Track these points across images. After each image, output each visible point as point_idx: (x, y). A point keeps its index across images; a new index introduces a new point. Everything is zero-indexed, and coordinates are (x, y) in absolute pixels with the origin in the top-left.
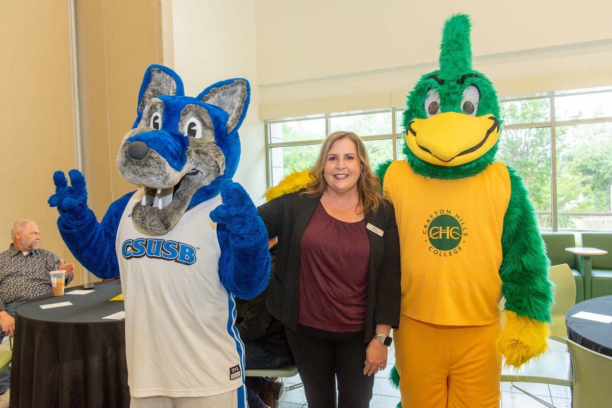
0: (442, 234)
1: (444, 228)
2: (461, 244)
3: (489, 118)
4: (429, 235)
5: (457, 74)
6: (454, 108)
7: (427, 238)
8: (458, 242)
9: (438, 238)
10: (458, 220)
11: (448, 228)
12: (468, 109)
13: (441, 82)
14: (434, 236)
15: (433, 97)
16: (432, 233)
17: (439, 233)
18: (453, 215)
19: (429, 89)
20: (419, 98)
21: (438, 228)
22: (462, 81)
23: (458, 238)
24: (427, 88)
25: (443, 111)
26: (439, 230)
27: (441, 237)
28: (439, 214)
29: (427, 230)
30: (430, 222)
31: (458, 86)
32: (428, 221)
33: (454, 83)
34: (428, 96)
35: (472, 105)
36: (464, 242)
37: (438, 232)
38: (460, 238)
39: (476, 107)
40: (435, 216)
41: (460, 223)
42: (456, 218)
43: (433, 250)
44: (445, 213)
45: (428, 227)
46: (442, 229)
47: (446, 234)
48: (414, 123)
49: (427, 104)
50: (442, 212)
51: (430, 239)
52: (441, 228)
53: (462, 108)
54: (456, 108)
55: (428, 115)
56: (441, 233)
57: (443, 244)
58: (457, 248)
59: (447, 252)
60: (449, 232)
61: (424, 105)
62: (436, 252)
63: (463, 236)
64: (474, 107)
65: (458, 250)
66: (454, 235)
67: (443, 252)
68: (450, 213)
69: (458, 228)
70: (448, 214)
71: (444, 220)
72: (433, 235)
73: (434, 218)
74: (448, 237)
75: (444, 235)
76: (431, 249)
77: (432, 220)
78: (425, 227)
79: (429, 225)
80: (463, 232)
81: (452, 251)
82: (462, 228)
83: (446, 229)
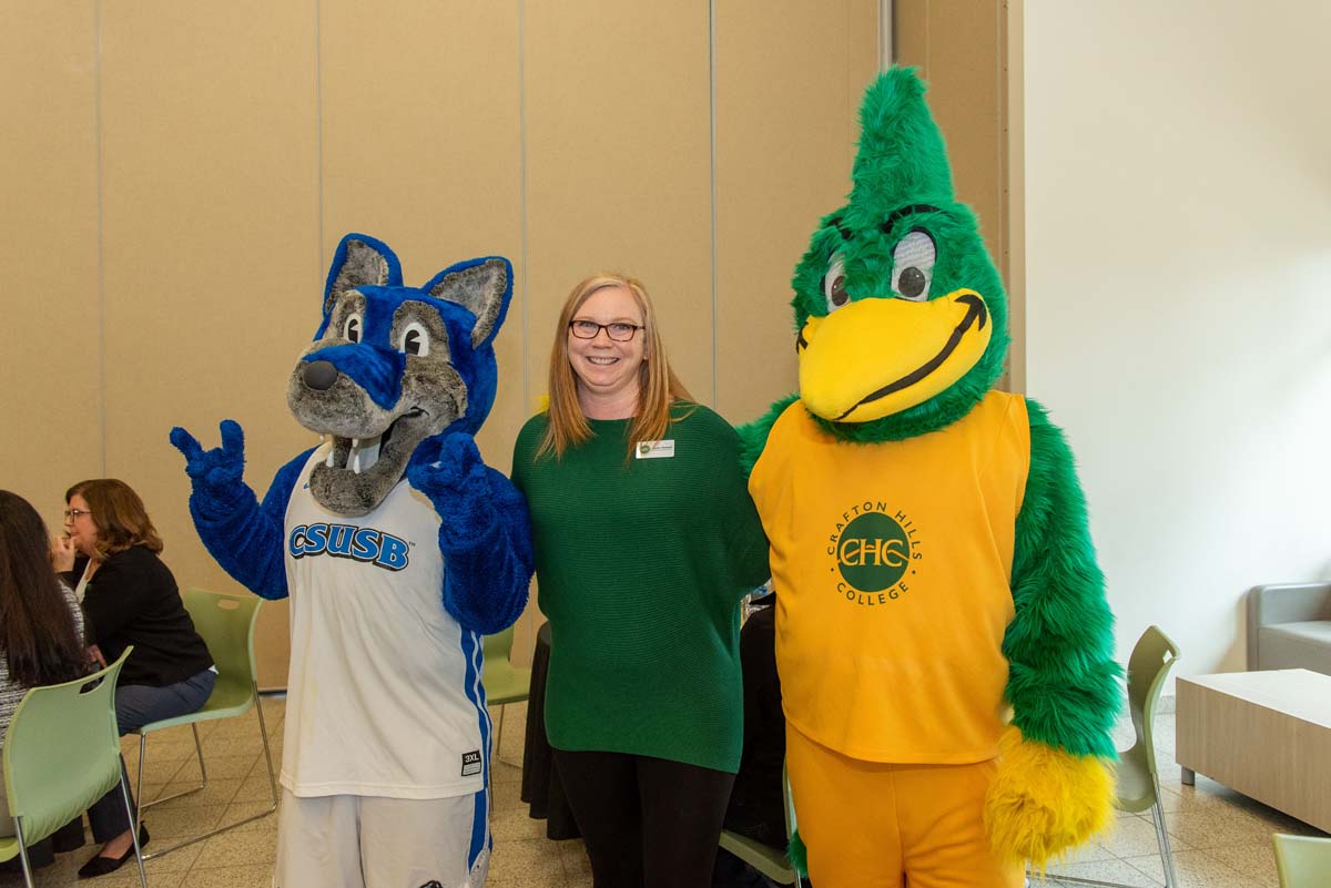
0: (866, 554)
1: (871, 542)
2: (906, 578)
3: (957, 300)
4: (839, 557)
5: (880, 210)
6: (874, 291)
7: (835, 563)
8: (900, 572)
9: (856, 563)
10: (902, 525)
11: (878, 541)
12: (911, 285)
13: (848, 234)
14: (849, 560)
16: (846, 553)
17: (859, 553)
18: (891, 513)
19: (831, 251)
21: (857, 541)
23: (900, 564)
24: (824, 248)
25: (854, 298)
26: (859, 546)
27: (862, 563)
28: (862, 512)
29: (836, 545)
30: (842, 529)
31: (884, 238)
32: (839, 526)
33: (876, 232)
34: (831, 265)
35: (920, 273)
36: (913, 572)
37: (857, 551)
38: (905, 563)
39: (928, 278)
40: (853, 516)
41: (906, 531)
42: (898, 520)
43: (845, 591)
44: (874, 510)
45: (837, 539)
46: (867, 543)
47: (874, 554)
48: (808, 326)
49: (829, 280)
50: (868, 506)
51: (841, 565)
52: (863, 541)
53: (895, 285)
54: (879, 288)
55: (832, 306)
56: (863, 552)
57: (867, 578)
58: (896, 586)
59: (874, 595)
60: (881, 551)
61: (822, 285)
62: (851, 595)
63: (911, 561)
64: (923, 277)
65: (899, 590)
66: (891, 557)
67: (865, 595)
68: (884, 509)
69: (901, 542)
70: (880, 511)
71: (871, 525)
72: (848, 556)
73: (850, 520)
74: (877, 563)
75: (870, 557)
76: (842, 587)
77: (847, 524)
78: (833, 538)
79: (839, 534)
80: (911, 551)
81: (886, 592)
82: (910, 541)
83: (874, 544)
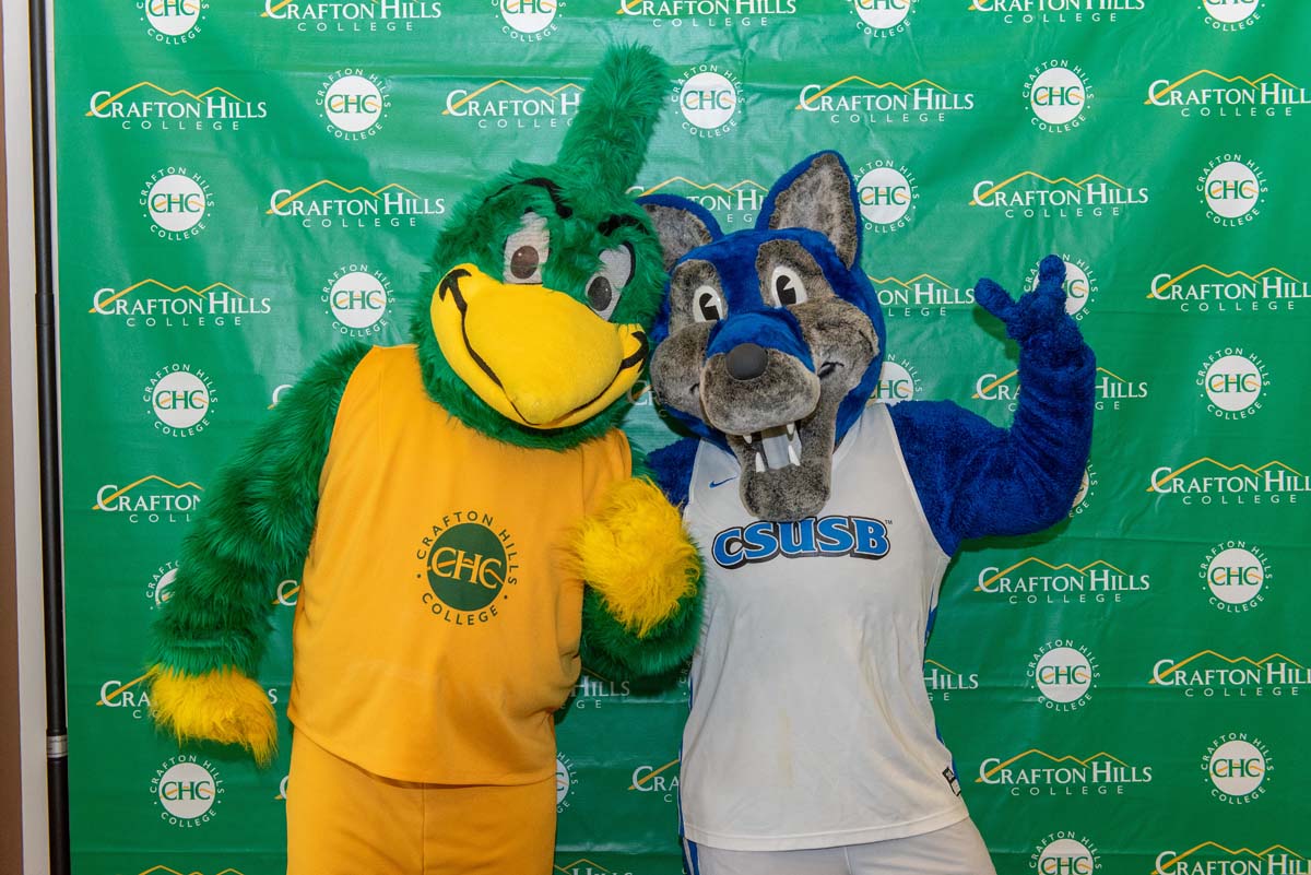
0: (462, 568)
1: (470, 556)
2: (498, 602)
3: (634, 335)
4: (430, 564)
5: (601, 205)
6: (571, 289)
8: (493, 594)
9: (449, 575)
10: (504, 544)
11: (478, 557)
12: (597, 297)
13: (564, 212)
14: (440, 569)
15: (533, 234)
16: (439, 561)
17: (454, 566)
18: (495, 529)
19: (529, 210)
20: (498, 221)
21: (454, 551)
22: (610, 226)
23: (494, 587)
24: (524, 206)
25: (545, 283)
26: (456, 558)
27: (457, 576)
28: (464, 520)
29: (429, 549)
30: (440, 533)
31: (597, 236)
32: (436, 529)
33: (593, 228)
34: (524, 226)
35: (610, 289)
36: (506, 597)
37: (453, 562)
38: (500, 586)
39: (616, 296)
40: (453, 523)
41: (507, 552)
42: (501, 538)
43: (431, 603)
44: (479, 522)
45: (432, 544)
46: (465, 556)
47: (471, 570)
48: (467, 277)
49: (514, 243)
50: (472, 516)
51: (431, 574)
52: (461, 553)
53: (587, 289)
54: (577, 290)
55: (508, 273)
56: (459, 565)
58: (487, 609)
59: (464, 615)
60: (478, 568)
61: (504, 247)
62: (437, 609)
63: (506, 584)
64: (611, 295)
65: (489, 614)
66: (487, 576)
67: (454, 612)
68: (489, 524)
69: (500, 563)
70: (485, 524)
72: (441, 565)
73: (451, 525)
74: (473, 580)
75: (466, 573)
76: (427, 598)
77: (445, 529)
78: (426, 541)
79: (435, 539)
80: (508, 575)
81: (476, 613)
82: (509, 564)
83: (473, 559)
